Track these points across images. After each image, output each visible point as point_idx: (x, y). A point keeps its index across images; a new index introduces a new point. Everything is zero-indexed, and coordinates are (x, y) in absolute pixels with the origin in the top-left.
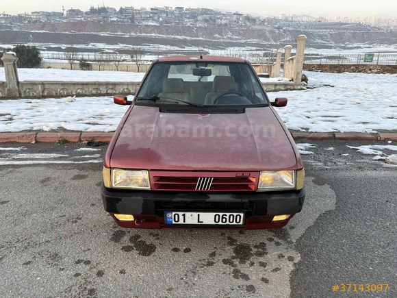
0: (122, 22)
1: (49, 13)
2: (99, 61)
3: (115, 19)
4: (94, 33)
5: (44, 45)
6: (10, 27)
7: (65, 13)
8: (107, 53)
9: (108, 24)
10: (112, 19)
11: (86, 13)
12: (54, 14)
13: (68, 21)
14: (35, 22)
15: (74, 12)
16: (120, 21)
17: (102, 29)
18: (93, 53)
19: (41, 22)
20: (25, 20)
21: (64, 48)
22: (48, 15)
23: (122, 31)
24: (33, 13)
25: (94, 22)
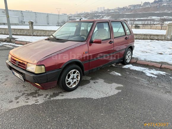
0: (169, 5)
1: (135, 5)
2: (143, 25)
3: (166, 4)
4: (152, 12)
5: (129, 19)
6: (119, 13)
7: (142, 4)
8: (156, 21)
9: (161, 7)
10: (164, 5)
11: (152, 3)
12: (137, 5)
13: (142, 7)
14: (129, 9)
15: (146, 3)
16: (168, 5)
17: (158, 10)
18: (150, 21)
19: (131, 9)
20: (125, 9)
21: (137, 20)
22: (134, 6)
23: (167, 10)
24: (129, 6)
25: (154, 7)
